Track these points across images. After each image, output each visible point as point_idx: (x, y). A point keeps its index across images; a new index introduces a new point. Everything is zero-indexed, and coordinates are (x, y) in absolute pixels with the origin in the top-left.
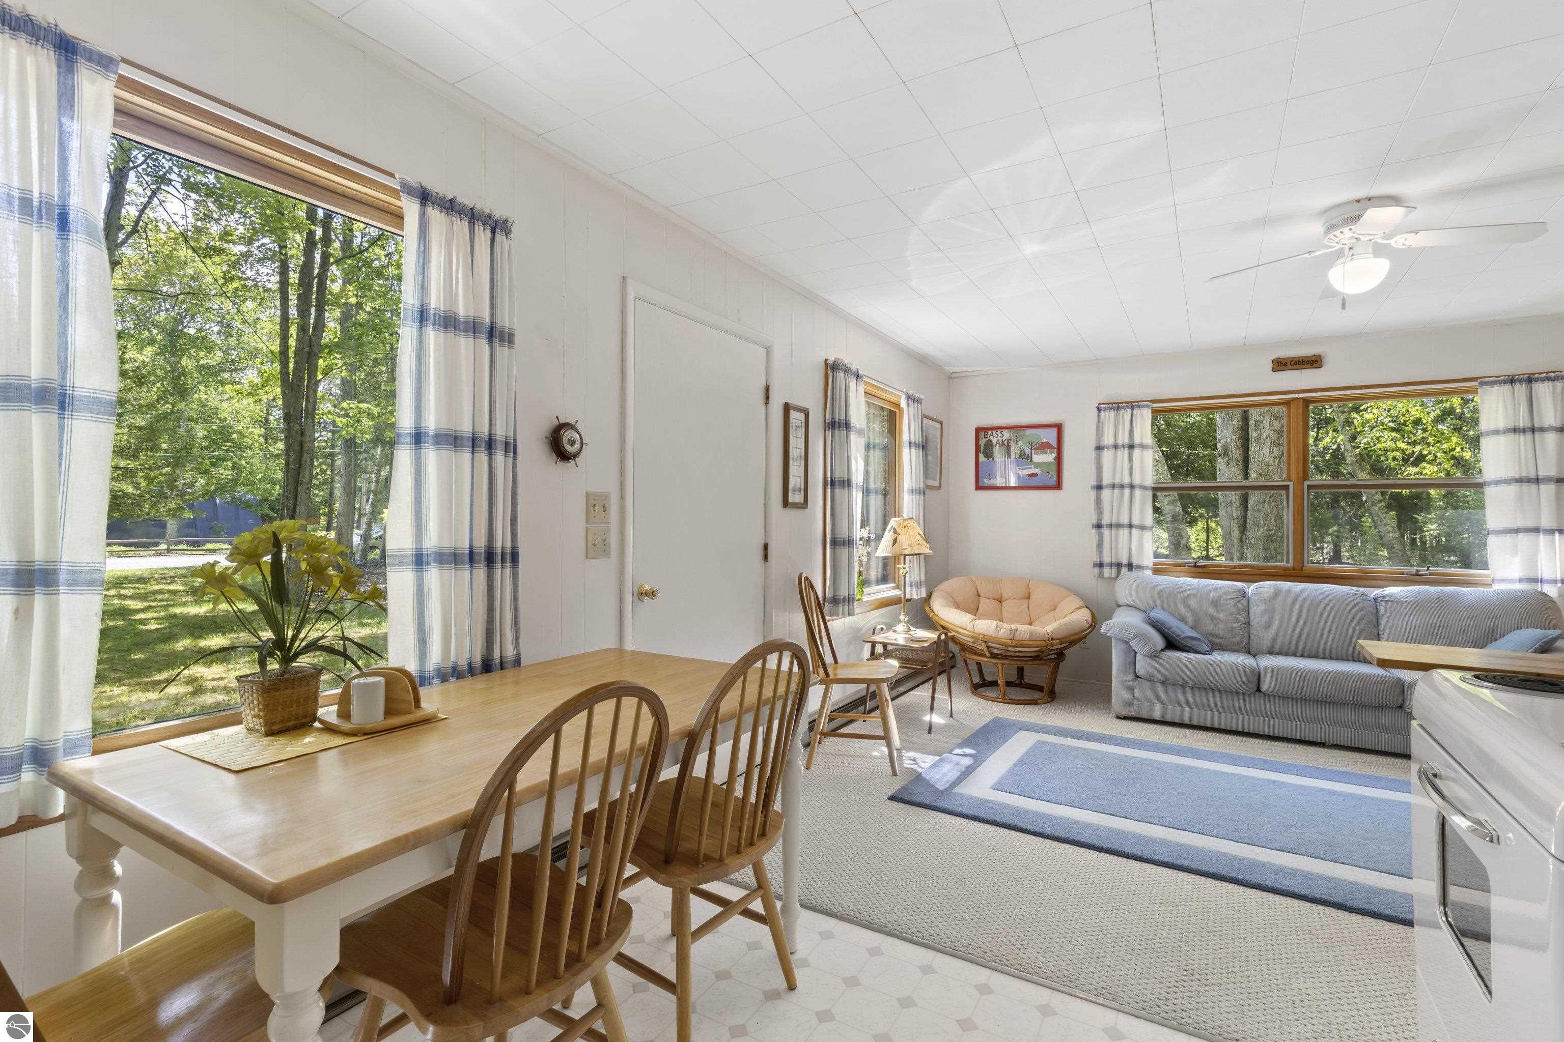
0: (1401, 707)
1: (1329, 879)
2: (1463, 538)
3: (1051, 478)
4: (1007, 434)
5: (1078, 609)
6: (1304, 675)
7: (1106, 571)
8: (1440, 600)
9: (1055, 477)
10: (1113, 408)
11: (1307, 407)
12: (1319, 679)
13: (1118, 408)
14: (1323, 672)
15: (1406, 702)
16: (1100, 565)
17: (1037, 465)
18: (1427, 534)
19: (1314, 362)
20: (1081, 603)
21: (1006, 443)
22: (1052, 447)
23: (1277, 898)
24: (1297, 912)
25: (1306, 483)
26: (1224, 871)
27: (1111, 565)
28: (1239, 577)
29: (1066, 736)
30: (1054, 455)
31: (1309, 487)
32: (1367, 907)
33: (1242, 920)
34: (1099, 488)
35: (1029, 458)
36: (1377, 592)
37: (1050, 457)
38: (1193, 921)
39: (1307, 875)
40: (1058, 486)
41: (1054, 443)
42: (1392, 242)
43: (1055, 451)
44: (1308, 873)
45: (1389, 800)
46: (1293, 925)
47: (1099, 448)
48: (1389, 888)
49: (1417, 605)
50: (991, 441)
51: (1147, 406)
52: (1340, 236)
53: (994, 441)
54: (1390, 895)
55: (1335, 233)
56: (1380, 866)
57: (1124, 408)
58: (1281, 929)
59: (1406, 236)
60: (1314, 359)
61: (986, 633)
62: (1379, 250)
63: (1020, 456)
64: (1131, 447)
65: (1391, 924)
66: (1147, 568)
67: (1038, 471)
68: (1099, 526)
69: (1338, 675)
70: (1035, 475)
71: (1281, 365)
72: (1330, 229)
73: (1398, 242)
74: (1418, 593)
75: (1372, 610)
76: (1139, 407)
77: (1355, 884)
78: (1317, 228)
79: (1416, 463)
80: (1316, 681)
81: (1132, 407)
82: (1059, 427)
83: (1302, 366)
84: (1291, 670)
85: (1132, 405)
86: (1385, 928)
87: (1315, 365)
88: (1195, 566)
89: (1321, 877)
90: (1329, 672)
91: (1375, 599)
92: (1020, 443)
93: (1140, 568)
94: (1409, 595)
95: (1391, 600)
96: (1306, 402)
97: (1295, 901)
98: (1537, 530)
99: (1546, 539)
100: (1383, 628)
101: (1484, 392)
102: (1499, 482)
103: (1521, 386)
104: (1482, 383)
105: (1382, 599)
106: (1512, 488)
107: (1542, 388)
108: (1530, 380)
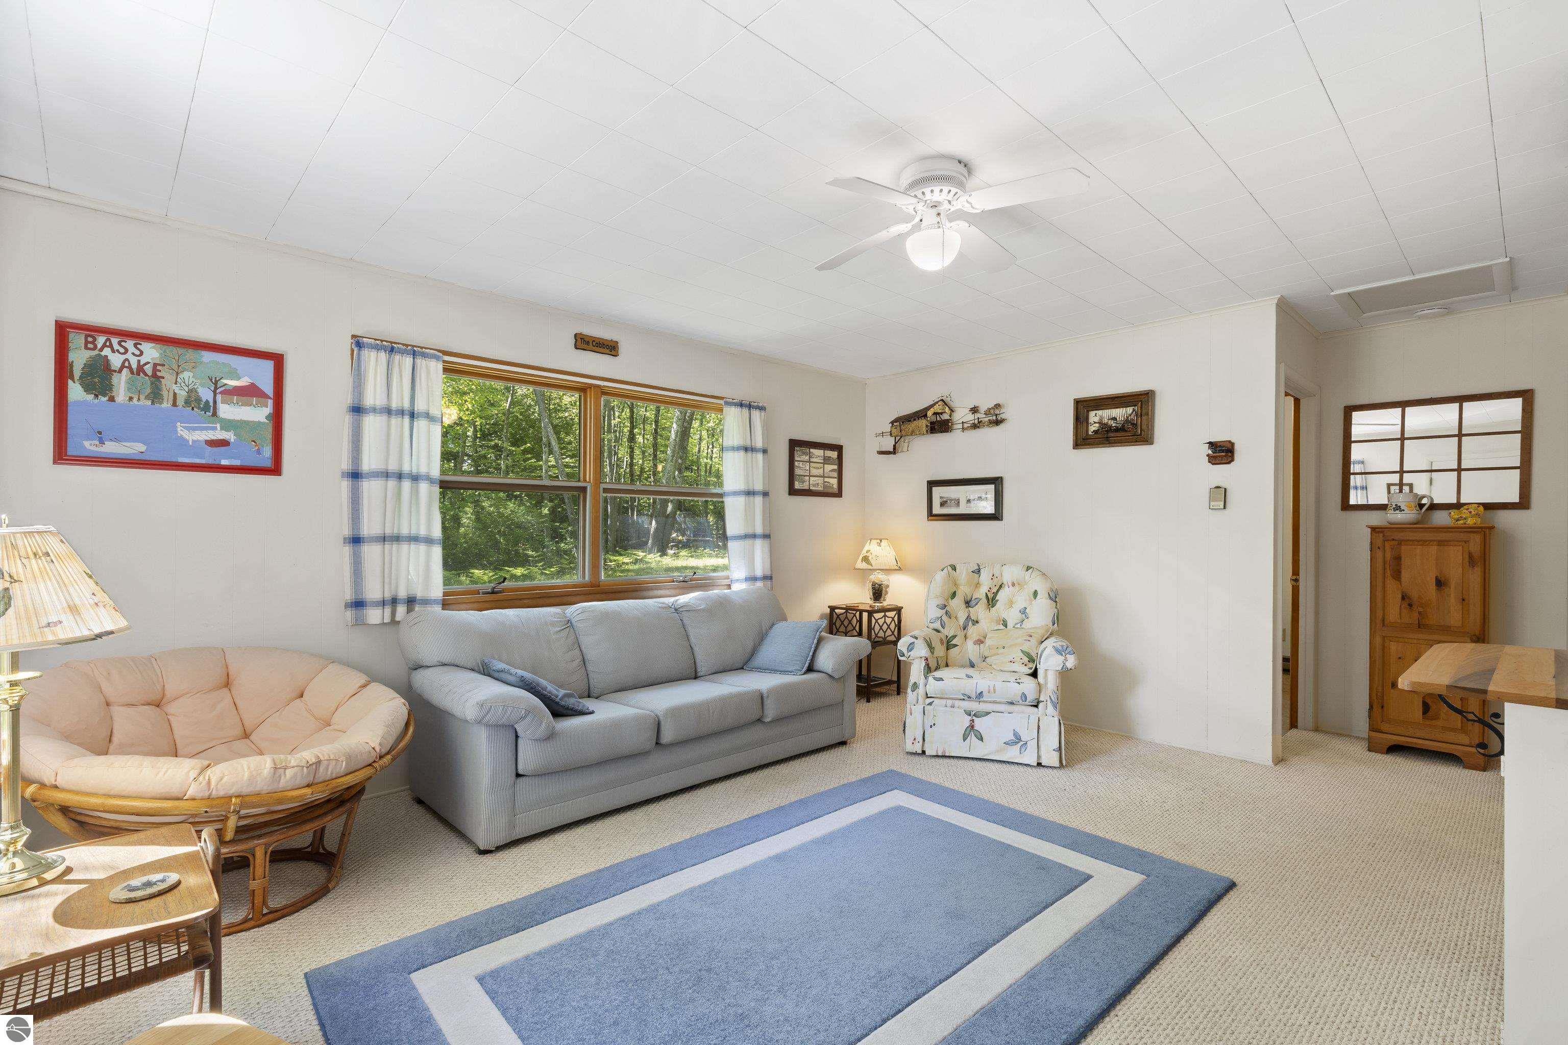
3: (259, 452)
4: (151, 353)
5: (364, 686)
7: (374, 616)
9: (268, 452)
10: (384, 348)
11: (601, 395)
13: (392, 350)
16: (358, 604)
17: (228, 425)
19: (609, 348)
20: (362, 679)
21: (148, 369)
22: (263, 395)
25: (603, 486)
27: (383, 603)
28: (541, 601)
29: (496, 936)
30: (268, 410)
31: (605, 490)
34: (355, 475)
35: (210, 409)
37: (260, 414)
40: (275, 469)
41: (268, 387)
43: (270, 403)
47: (357, 410)
50: (106, 360)
51: (437, 358)
53: (116, 360)
57: (402, 352)
60: (612, 345)
61: (245, 791)
63: (187, 402)
64: (412, 415)
66: (435, 602)
67: (229, 436)
68: (356, 540)
70: (224, 443)
71: (583, 342)
74: (704, 599)
75: (680, 622)
76: (424, 356)
81: (414, 354)
82: (278, 360)
83: (601, 350)
85: (415, 352)
87: (612, 352)
88: (493, 592)
91: (676, 610)
92: (186, 375)
93: (426, 602)
94: (699, 602)
95: (689, 609)
98: (754, 536)
99: (759, 543)
100: (693, 639)
101: (727, 409)
102: (736, 493)
103: (745, 411)
104: (727, 403)
105: (681, 610)
106: (741, 500)
107: (756, 414)
108: (750, 407)
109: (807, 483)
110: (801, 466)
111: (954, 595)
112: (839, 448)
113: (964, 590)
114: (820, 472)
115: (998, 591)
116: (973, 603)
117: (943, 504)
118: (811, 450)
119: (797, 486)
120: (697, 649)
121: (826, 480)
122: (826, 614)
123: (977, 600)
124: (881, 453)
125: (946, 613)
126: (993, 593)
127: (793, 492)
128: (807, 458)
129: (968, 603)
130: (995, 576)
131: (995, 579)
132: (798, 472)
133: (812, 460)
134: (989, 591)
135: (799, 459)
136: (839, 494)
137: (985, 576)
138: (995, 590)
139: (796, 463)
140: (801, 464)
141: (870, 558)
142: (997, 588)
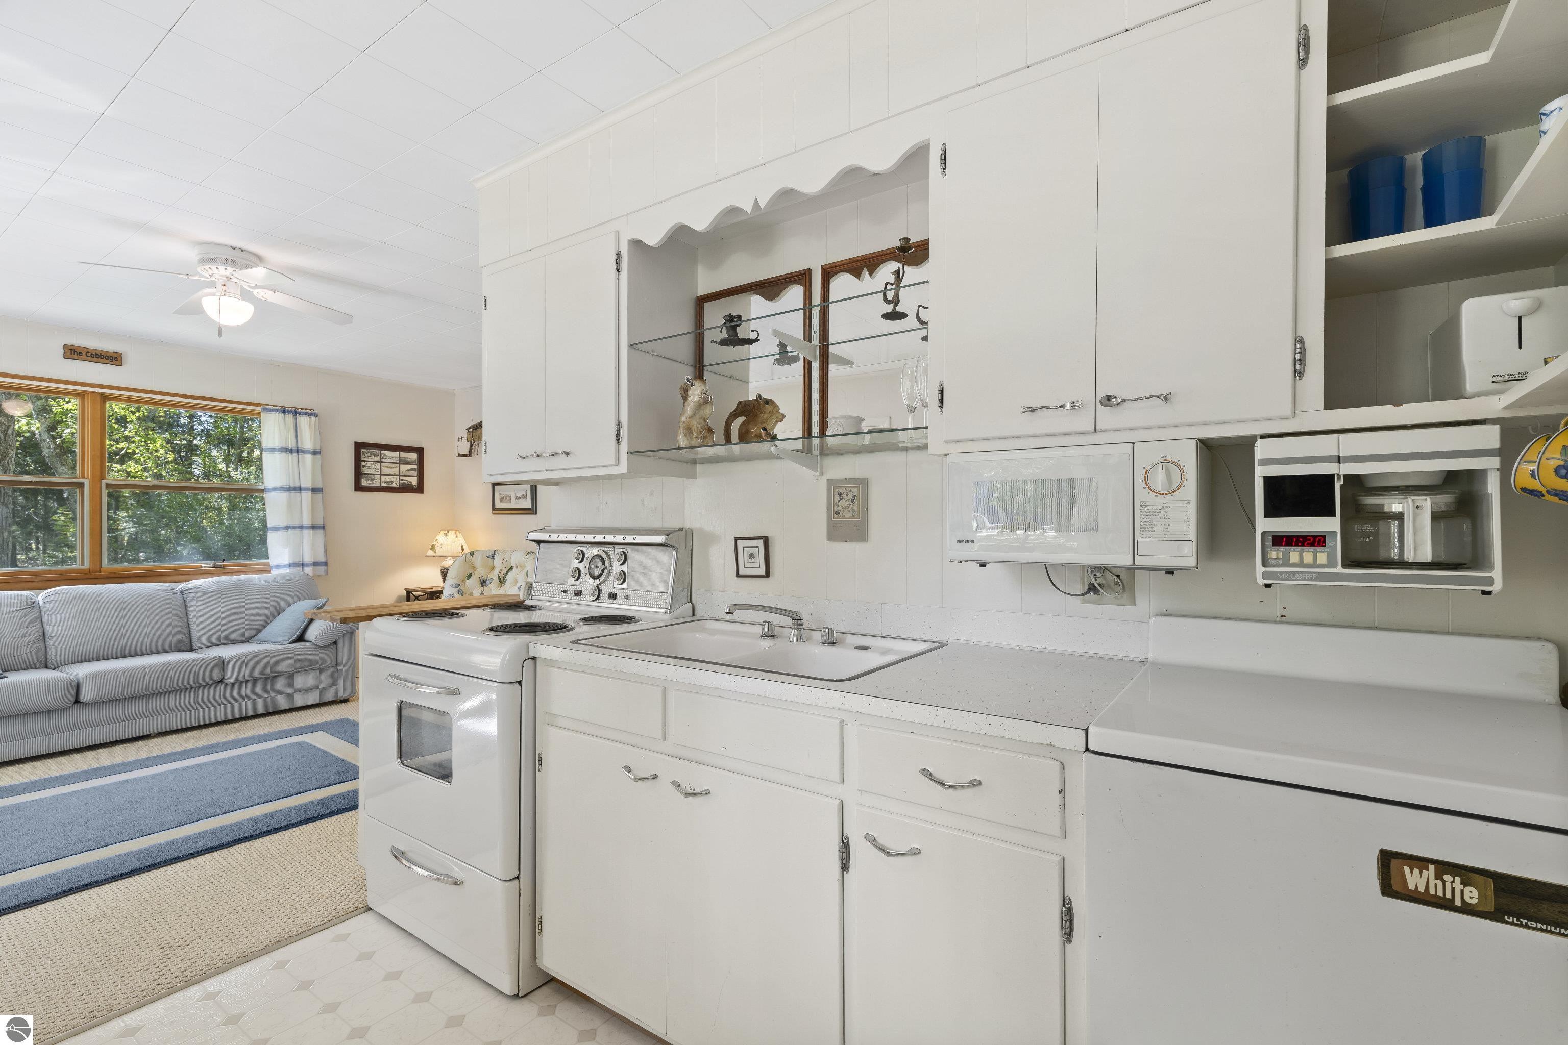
0: (221, 681)
1: (230, 826)
2: (160, 535)
6: (130, 674)
8: (238, 587)
11: (104, 402)
12: (147, 674)
14: (150, 667)
15: (226, 676)
18: (123, 532)
19: (114, 359)
23: (198, 860)
24: (220, 860)
25: (104, 482)
26: (137, 865)
31: (108, 486)
32: (269, 828)
33: (181, 889)
36: (181, 586)
38: (137, 915)
39: (212, 832)
42: (255, 292)
44: (211, 830)
45: (235, 756)
46: (224, 869)
48: (275, 810)
49: (220, 593)
52: (216, 271)
54: (279, 814)
55: (211, 267)
56: (259, 801)
58: (217, 876)
59: (266, 291)
60: (114, 355)
62: (246, 296)
65: (289, 830)
69: (166, 665)
71: (72, 353)
72: (204, 261)
73: (260, 293)
74: (218, 583)
75: (181, 602)
77: (251, 819)
78: (192, 255)
79: (122, 462)
80: (145, 676)
83: (99, 360)
84: (116, 673)
86: (286, 835)
87: (114, 362)
89: (224, 828)
90: (157, 665)
91: (182, 592)
94: (212, 585)
95: (197, 592)
96: (104, 398)
97: (214, 854)
98: (301, 527)
99: (307, 533)
100: (192, 617)
101: (264, 416)
102: (275, 490)
103: (290, 418)
104: (264, 409)
105: (188, 592)
106: (284, 495)
107: (303, 421)
108: (295, 413)
109: (378, 481)
110: (370, 465)
111: (470, 576)
112: (420, 451)
113: (480, 572)
114: (396, 471)
115: (507, 572)
116: (488, 582)
117: (501, 500)
118: (383, 452)
119: (364, 483)
120: (193, 626)
121: (402, 478)
122: (404, 596)
123: (490, 580)
124: (460, 455)
125: (459, 591)
126: (504, 574)
127: (358, 488)
128: (378, 458)
129: (483, 583)
130: (505, 560)
131: (505, 563)
132: (365, 470)
133: (383, 460)
134: (500, 572)
135: (366, 459)
136: (419, 489)
137: (497, 561)
138: (504, 572)
139: (363, 463)
140: (369, 464)
141: (436, 547)
142: (507, 570)
